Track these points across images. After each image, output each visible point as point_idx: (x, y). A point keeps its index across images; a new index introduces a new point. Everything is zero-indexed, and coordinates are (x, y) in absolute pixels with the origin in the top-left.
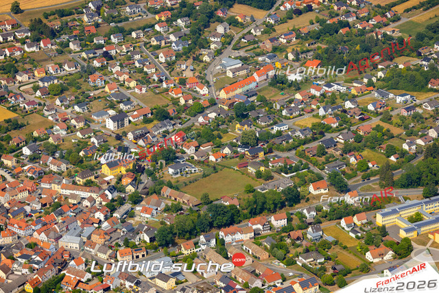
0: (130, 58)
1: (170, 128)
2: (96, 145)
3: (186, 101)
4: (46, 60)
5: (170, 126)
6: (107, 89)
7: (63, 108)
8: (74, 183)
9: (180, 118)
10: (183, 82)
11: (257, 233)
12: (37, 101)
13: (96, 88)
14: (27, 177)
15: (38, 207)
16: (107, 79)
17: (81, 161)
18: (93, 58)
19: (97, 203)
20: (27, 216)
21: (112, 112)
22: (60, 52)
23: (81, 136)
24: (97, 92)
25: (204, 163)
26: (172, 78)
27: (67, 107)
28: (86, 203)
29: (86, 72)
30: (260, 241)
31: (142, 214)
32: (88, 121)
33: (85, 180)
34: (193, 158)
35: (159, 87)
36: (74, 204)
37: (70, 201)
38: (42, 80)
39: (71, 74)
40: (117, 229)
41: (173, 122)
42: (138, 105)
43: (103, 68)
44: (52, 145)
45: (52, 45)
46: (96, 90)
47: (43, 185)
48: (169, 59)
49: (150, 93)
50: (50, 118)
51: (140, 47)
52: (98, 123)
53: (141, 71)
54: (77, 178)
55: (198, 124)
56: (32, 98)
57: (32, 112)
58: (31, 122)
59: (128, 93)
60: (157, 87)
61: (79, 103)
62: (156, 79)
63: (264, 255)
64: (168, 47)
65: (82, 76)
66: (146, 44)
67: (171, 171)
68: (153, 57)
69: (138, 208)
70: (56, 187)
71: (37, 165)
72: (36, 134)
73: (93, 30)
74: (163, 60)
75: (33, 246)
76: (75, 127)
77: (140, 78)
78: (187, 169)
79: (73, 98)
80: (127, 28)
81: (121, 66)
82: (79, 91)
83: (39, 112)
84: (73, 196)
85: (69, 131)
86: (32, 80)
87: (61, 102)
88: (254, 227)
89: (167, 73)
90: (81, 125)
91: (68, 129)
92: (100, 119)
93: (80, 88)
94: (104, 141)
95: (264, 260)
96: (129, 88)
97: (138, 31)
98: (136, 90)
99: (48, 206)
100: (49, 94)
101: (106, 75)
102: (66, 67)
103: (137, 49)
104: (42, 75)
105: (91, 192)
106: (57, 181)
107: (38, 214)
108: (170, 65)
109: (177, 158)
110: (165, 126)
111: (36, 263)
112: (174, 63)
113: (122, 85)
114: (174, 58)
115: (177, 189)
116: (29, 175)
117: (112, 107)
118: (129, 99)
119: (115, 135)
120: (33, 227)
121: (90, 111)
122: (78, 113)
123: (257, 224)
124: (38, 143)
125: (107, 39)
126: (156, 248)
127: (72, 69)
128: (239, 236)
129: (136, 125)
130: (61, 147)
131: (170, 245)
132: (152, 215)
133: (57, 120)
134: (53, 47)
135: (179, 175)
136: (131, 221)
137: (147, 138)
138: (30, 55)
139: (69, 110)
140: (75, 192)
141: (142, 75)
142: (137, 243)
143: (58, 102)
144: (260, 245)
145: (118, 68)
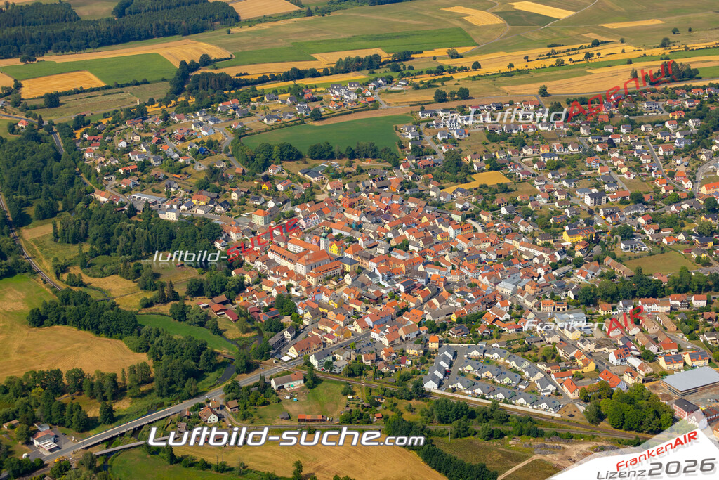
0: (631, 148)
1: (642, 212)
2: (568, 216)
3: (666, 191)
4: (555, 139)
5: (642, 210)
6: (599, 171)
7: (553, 181)
8: (534, 243)
9: (655, 205)
10: (672, 175)
11: (673, 309)
12: (532, 172)
13: (590, 169)
14: (496, 232)
15: (494, 257)
16: (603, 162)
17: (549, 227)
18: (598, 143)
19: (546, 261)
20: (481, 263)
21: (594, 191)
22: (570, 134)
23: (558, 207)
24: (589, 173)
25: (657, 244)
26: (664, 170)
27: (557, 181)
28: (536, 260)
29: (586, 154)
30: (675, 316)
31: (578, 276)
32: (569, 195)
33: (543, 242)
34: (648, 238)
35: (648, 176)
36: (526, 260)
37: (524, 256)
38: (544, 155)
39: (572, 154)
40: (550, 285)
41: (646, 207)
42: (622, 188)
43: (604, 152)
44: (529, 209)
45: (565, 127)
46: (589, 170)
47: (507, 241)
48: (667, 153)
49: (638, 180)
50: (538, 188)
51: (645, 140)
52: (579, 198)
53: (638, 160)
54: (538, 239)
55: (669, 212)
56: (529, 169)
57: (525, 180)
58: (521, 189)
59: (616, 177)
60: (646, 176)
61: (569, 179)
62: (648, 168)
63: (672, 327)
64: (671, 143)
65: (581, 157)
66: (651, 137)
67: (623, 246)
68: (654, 149)
69: (577, 271)
70: (516, 244)
71: (509, 224)
72: (519, 199)
73: (606, 119)
74: (661, 153)
75: (473, 286)
76: (557, 198)
77: (633, 166)
78: (638, 247)
79: (565, 174)
80: (638, 122)
81: (621, 154)
82: (574, 169)
83: (531, 182)
84: (527, 253)
85: (550, 201)
86: (536, 155)
87: (553, 175)
88: (673, 303)
89: (661, 165)
90: (563, 197)
91: (550, 198)
92: (582, 195)
93: (576, 167)
94: (576, 213)
95: (671, 332)
96: (619, 173)
97: (647, 126)
98: (626, 176)
99: (503, 258)
100: (546, 168)
101: (603, 159)
102: (570, 148)
103: (642, 141)
104: (546, 152)
105: (544, 251)
106: (517, 238)
107: (491, 263)
108: (666, 159)
109: (634, 236)
110: (637, 209)
111: (468, 299)
112: (671, 157)
113: (614, 170)
114: (672, 153)
115: (620, 261)
116: (498, 230)
117: (597, 186)
118: (615, 182)
119: (587, 209)
120: (481, 272)
121: (576, 187)
122: (565, 187)
123: (676, 300)
124: (518, 207)
125: (616, 128)
126: (577, 305)
127: (575, 150)
128: (655, 308)
129: (613, 205)
130: (537, 213)
131: (591, 305)
132: (587, 278)
133: (543, 190)
134: (565, 129)
135: (629, 251)
136: (567, 281)
137: (615, 216)
138: (542, 134)
139: (558, 184)
140: (530, 250)
141: (637, 164)
142: (562, 298)
143: (550, 176)
144: (673, 318)
145: (617, 155)
